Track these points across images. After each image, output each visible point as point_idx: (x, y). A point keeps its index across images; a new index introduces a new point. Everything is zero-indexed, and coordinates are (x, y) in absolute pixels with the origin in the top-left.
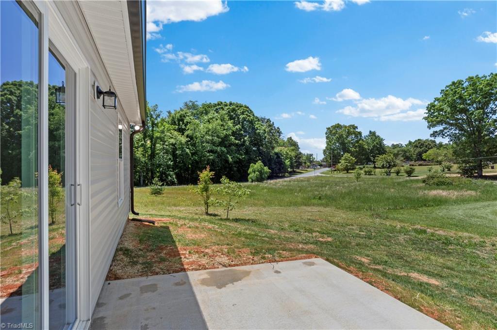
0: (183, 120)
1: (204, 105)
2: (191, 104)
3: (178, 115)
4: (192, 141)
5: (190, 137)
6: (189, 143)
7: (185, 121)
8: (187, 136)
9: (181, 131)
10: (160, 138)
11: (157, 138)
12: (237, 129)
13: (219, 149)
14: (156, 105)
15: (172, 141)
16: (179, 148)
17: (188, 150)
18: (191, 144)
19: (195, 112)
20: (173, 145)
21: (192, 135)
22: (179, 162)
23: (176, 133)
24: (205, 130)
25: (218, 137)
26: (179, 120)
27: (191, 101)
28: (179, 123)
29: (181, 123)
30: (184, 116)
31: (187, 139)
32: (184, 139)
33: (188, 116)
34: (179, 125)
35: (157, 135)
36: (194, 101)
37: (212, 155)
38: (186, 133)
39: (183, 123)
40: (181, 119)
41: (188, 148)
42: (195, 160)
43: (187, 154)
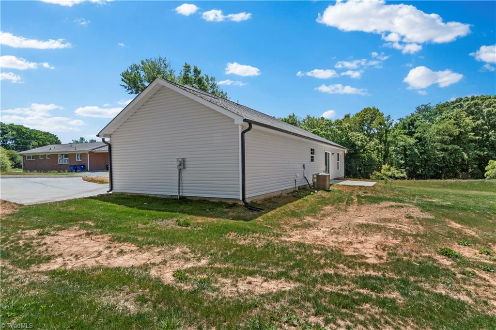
0: (413, 124)
1: (438, 106)
2: (423, 107)
3: (409, 121)
4: (421, 142)
5: (419, 139)
6: (419, 144)
7: (415, 125)
8: (417, 138)
9: (411, 134)
10: (392, 142)
11: (390, 142)
12: (478, 124)
13: (450, 147)
14: (389, 115)
15: (402, 143)
16: (409, 149)
17: (416, 151)
18: (420, 144)
19: (427, 114)
20: (404, 146)
21: (421, 137)
22: (409, 161)
23: (405, 137)
24: (436, 130)
25: (450, 135)
26: (409, 125)
27: (423, 105)
28: (409, 126)
29: (411, 127)
30: (415, 120)
31: (415, 141)
32: (412, 141)
33: (419, 119)
34: (409, 128)
35: (389, 139)
36: (426, 104)
37: (442, 154)
38: (416, 135)
39: (413, 127)
40: (412, 124)
41: (417, 149)
42: (425, 159)
43: (416, 153)
